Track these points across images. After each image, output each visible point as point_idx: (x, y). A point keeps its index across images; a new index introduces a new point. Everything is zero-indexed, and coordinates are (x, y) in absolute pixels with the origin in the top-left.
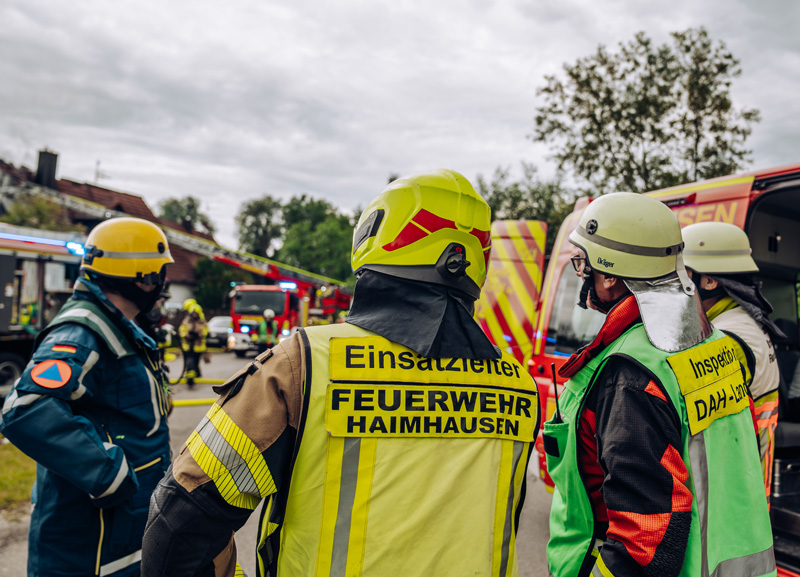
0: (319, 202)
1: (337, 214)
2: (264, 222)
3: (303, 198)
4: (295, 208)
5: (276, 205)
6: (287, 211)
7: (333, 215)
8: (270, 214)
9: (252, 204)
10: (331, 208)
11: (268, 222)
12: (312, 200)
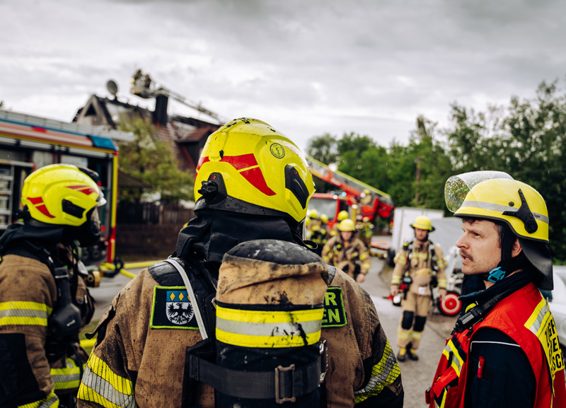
0: (364, 138)
1: (377, 146)
2: (324, 152)
3: (352, 134)
4: (346, 141)
5: (333, 140)
6: (341, 144)
7: (374, 147)
8: (329, 146)
9: (316, 140)
10: (372, 142)
11: (327, 152)
12: (358, 135)
